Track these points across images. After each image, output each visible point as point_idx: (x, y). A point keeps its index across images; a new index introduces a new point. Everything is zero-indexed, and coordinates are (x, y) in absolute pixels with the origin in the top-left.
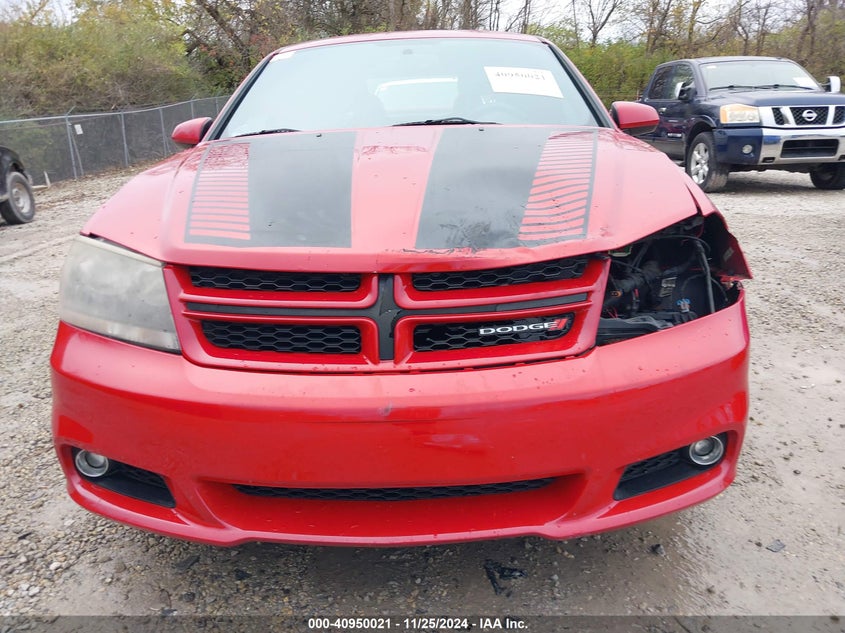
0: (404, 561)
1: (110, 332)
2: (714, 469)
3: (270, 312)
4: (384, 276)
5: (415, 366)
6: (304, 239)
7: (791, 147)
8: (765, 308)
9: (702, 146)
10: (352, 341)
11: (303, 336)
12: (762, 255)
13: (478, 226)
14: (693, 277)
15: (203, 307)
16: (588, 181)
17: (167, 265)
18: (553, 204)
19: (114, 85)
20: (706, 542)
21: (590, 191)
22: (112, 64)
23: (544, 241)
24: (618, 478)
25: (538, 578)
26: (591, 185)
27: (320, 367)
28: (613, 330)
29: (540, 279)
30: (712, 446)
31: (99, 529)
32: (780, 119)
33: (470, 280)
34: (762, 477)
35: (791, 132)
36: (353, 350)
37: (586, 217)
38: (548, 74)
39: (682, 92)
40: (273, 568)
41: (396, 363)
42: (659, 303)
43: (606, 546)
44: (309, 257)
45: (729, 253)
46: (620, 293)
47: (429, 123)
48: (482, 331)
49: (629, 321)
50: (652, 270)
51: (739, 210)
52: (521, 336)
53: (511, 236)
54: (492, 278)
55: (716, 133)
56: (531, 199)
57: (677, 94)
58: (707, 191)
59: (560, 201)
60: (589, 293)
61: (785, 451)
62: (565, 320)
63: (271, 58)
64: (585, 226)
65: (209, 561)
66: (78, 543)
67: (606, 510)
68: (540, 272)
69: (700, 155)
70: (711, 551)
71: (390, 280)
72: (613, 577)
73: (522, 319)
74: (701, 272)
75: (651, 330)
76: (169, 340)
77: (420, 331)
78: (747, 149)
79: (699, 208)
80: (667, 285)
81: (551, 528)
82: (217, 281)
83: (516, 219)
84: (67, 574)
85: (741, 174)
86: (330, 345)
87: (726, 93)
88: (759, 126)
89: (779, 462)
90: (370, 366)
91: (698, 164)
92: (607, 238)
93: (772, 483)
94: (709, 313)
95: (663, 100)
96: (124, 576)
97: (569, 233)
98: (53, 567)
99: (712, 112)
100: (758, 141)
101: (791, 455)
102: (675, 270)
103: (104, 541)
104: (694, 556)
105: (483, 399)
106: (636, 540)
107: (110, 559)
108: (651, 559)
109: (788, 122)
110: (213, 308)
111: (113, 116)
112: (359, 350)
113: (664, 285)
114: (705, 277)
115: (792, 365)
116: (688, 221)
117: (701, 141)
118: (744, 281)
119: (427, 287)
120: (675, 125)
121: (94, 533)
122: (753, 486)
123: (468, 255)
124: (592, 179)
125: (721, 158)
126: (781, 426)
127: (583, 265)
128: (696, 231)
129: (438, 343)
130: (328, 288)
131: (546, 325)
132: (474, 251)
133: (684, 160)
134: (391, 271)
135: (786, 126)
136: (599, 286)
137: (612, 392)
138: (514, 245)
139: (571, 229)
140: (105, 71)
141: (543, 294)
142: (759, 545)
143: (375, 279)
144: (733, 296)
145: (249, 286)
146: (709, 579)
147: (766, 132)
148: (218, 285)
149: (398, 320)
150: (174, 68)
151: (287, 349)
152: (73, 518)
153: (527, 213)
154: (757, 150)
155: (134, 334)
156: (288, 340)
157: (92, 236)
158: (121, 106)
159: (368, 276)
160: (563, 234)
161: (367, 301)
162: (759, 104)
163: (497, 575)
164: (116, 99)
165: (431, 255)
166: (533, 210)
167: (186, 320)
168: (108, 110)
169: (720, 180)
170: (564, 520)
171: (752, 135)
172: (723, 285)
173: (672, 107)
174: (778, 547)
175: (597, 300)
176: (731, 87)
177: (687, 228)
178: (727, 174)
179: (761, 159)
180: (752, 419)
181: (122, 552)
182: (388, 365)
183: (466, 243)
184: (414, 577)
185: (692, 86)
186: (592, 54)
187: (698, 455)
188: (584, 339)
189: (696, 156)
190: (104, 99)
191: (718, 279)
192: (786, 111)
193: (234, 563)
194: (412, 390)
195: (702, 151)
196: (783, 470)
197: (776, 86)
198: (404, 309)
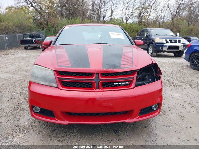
0: (97, 130)
1: (42, 83)
2: (157, 110)
3: (75, 80)
4: (96, 73)
5: (103, 90)
6: (81, 66)
7: (170, 48)
8: (165, 81)
9: (151, 47)
10: (91, 85)
11: (81, 84)
12: (164, 71)
13: (113, 64)
14: (152, 75)
15: (62, 79)
16: (132, 57)
17: (54, 71)
18: (126, 61)
19: (15, 28)
20: (155, 126)
21: (133, 58)
22: (15, 23)
23: (125, 68)
24: (139, 112)
25: (124, 132)
26: (133, 57)
27: (85, 90)
28: (137, 84)
29: (125, 74)
30: (156, 106)
31: (33, 124)
32: (167, 42)
33: (112, 74)
34: (165, 114)
35: (169, 45)
36: (91, 87)
37: (132, 63)
38: (121, 34)
39: (146, 35)
40: (71, 131)
41: (99, 89)
42: (145, 79)
43: (136, 127)
44: (83, 70)
45: (158, 70)
46: (138, 78)
47: (99, 44)
48: (115, 84)
49: (140, 83)
50: (144, 73)
51: (159, 61)
52: (121, 85)
53: (120, 66)
54: (116, 74)
55: (154, 44)
56: (122, 60)
57: (146, 36)
58: (152, 57)
59: (127, 60)
60: (134, 77)
61: (169, 109)
62: (129, 82)
63: (64, 28)
64: (132, 65)
65: (58, 130)
66: (29, 127)
67: (137, 118)
68: (125, 73)
69: (151, 49)
70: (156, 127)
71: (98, 74)
72: (138, 132)
73: (122, 82)
74: (153, 74)
75: (144, 84)
76: (55, 85)
77: (103, 84)
78: (160, 48)
79: (153, 62)
80: (147, 76)
81: (128, 121)
82: (64, 74)
83: (120, 63)
84: (29, 133)
85: (159, 53)
86: (80, 86)
87: (155, 36)
88: (163, 43)
89: (168, 111)
90: (94, 90)
91: (150, 51)
92: (136, 67)
93: (167, 115)
94: (155, 81)
95: (142, 37)
96: (41, 133)
97: (130, 66)
98: (25, 131)
99: (153, 40)
100: (163, 46)
101: (171, 110)
102: (148, 73)
103: (35, 127)
104: (153, 128)
105: (116, 96)
106: (142, 125)
107: (37, 130)
108: (145, 129)
109: (169, 43)
110: (64, 79)
111: (15, 35)
112: (92, 87)
113: (146, 76)
114: (154, 75)
115: (171, 93)
116: (151, 64)
117: (151, 46)
118: (161, 76)
119: (104, 76)
120: (145, 42)
121: (32, 125)
122: (164, 116)
123: (112, 70)
124: (133, 56)
125: (155, 49)
126: (168, 104)
127: (132, 72)
128: (152, 66)
129: (106, 86)
130: (86, 76)
131: (126, 83)
132: (113, 69)
133: (147, 50)
134: (98, 72)
135: (168, 43)
136: (135, 76)
137: (138, 95)
138: (120, 68)
139: (130, 65)
140: (13, 25)
141: (125, 77)
142: (165, 126)
143: (95, 74)
144: (159, 78)
145: (71, 75)
146: (156, 132)
147: (164, 45)
148: (65, 75)
149: (99, 82)
150: (30, 25)
151: (78, 87)
152: (27, 122)
153: (122, 62)
154: (162, 48)
155: (47, 84)
156: (72, 85)
157: (37, 65)
158: (17, 33)
159: (94, 73)
160: (129, 66)
161: (94, 78)
162: (163, 38)
163: (116, 132)
164: (16, 31)
165: (106, 70)
166: (123, 62)
167: (58, 81)
168: (14, 34)
169: (155, 54)
170: (130, 119)
171: (161, 45)
172: (157, 76)
173: (144, 38)
174: (169, 126)
175: (135, 79)
176: (157, 35)
177: (150, 66)
178: (156, 53)
179: (163, 50)
180: (163, 103)
181: (39, 129)
182: (98, 90)
183: (111, 68)
184: (100, 132)
185: (148, 34)
186: (126, 25)
187: (154, 108)
188: (133, 86)
189: (150, 49)
190: (13, 31)
191: (156, 75)
192: (168, 40)
193: (63, 130)
194: (102, 94)
195: (151, 48)
196: (169, 113)
197: (166, 35)
198: (101, 80)
